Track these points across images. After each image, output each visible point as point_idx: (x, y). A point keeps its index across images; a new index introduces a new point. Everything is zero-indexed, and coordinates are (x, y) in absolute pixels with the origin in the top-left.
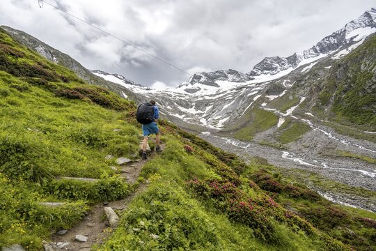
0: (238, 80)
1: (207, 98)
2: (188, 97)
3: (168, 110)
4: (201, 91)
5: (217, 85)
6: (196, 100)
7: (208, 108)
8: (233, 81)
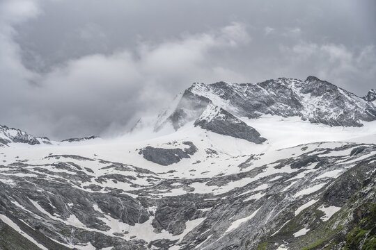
0: (334, 116)
1: (200, 189)
2: (142, 182)
3: (66, 231)
4: (194, 158)
5: (254, 137)
6: (165, 194)
7: (192, 225)
8: (319, 119)
